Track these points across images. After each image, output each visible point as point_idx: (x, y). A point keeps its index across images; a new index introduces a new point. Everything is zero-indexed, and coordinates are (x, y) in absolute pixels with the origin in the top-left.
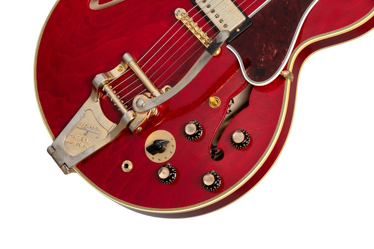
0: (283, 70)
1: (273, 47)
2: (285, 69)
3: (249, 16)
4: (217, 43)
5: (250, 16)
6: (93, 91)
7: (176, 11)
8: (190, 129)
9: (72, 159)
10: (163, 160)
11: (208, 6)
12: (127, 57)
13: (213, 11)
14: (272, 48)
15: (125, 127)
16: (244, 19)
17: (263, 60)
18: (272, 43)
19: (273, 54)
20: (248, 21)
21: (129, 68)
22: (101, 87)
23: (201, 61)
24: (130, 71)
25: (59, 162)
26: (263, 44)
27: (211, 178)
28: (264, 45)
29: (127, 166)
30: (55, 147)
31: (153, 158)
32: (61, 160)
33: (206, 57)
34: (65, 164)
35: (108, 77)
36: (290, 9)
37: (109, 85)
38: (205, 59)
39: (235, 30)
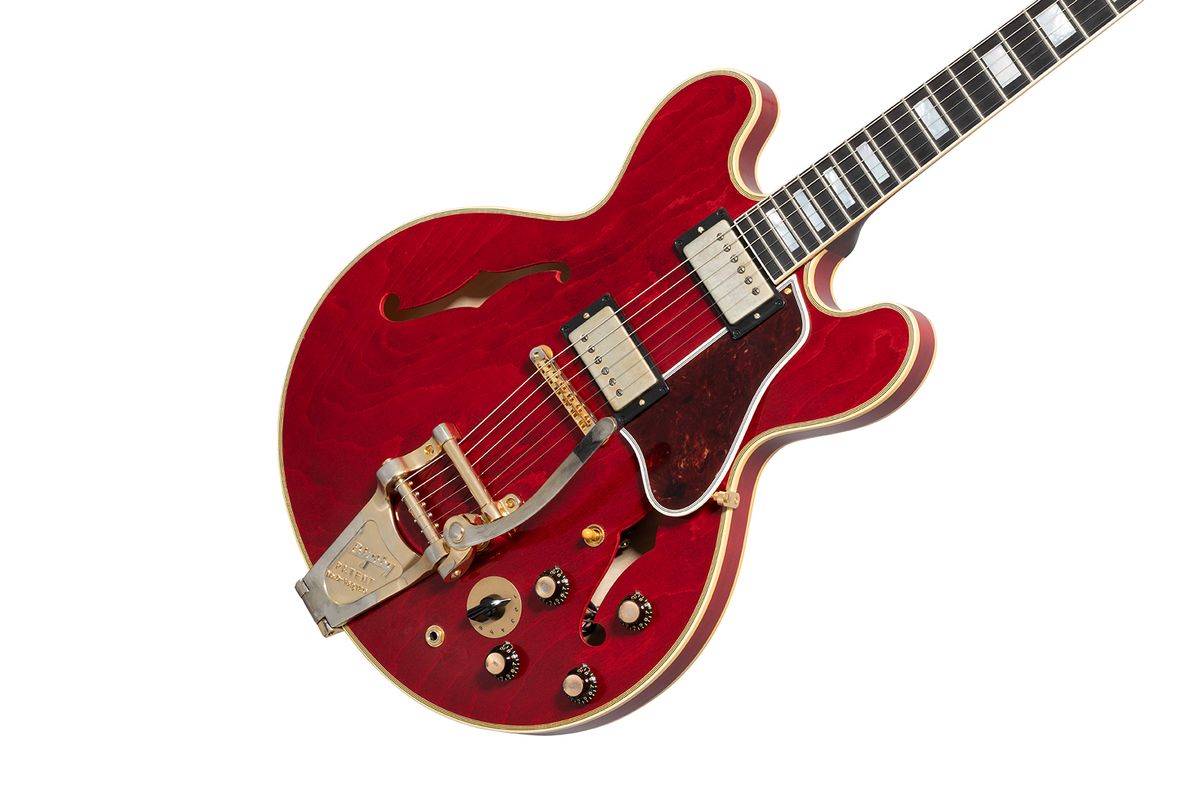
0: (718, 490)
1: (703, 442)
2: (722, 487)
3: (664, 375)
4: (594, 441)
5: (666, 375)
6: (378, 491)
8: (545, 587)
9: (338, 612)
10: (499, 634)
11: (591, 350)
12: (443, 431)
13: (598, 361)
14: (701, 445)
15: (431, 569)
16: (655, 380)
17: (682, 466)
18: (701, 436)
19: (701, 456)
20: (661, 383)
21: (443, 451)
22: (393, 484)
23: (564, 471)
24: (445, 460)
25: (315, 615)
26: (684, 434)
27: (577, 683)
28: (687, 437)
29: (434, 636)
30: (309, 583)
31: (481, 628)
32: (318, 610)
33: (573, 464)
34: (325, 618)
35: (405, 466)
36: (738, 369)
37: (410, 480)
38: (570, 467)
39: (637, 400)
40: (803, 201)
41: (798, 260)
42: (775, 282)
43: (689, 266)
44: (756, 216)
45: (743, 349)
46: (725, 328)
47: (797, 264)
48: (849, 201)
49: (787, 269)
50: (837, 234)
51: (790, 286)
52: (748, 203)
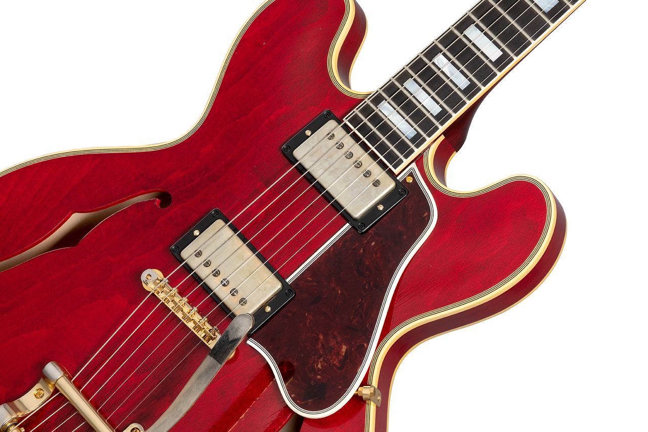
0: (361, 385)
2: (365, 383)
3: (287, 280)
4: (231, 339)
5: (289, 280)
7: (144, 276)
11: (207, 264)
12: (52, 369)
13: (216, 272)
14: (337, 343)
16: (279, 286)
17: (319, 366)
18: (336, 333)
19: (338, 353)
20: (286, 290)
21: (56, 390)
23: (200, 377)
24: (59, 398)
26: (318, 335)
28: (321, 337)
33: (210, 368)
35: (16, 410)
36: (367, 263)
37: (20, 427)
38: (207, 371)
39: (262, 308)
40: (415, 90)
41: (418, 146)
42: (396, 171)
43: (301, 169)
44: (367, 111)
45: (369, 243)
46: (348, 224)
47: (417, 152)
48: (463, 83)
49: (406, 157)
50: (455, 116)
51: (411, 175)
52: (353, 102)
